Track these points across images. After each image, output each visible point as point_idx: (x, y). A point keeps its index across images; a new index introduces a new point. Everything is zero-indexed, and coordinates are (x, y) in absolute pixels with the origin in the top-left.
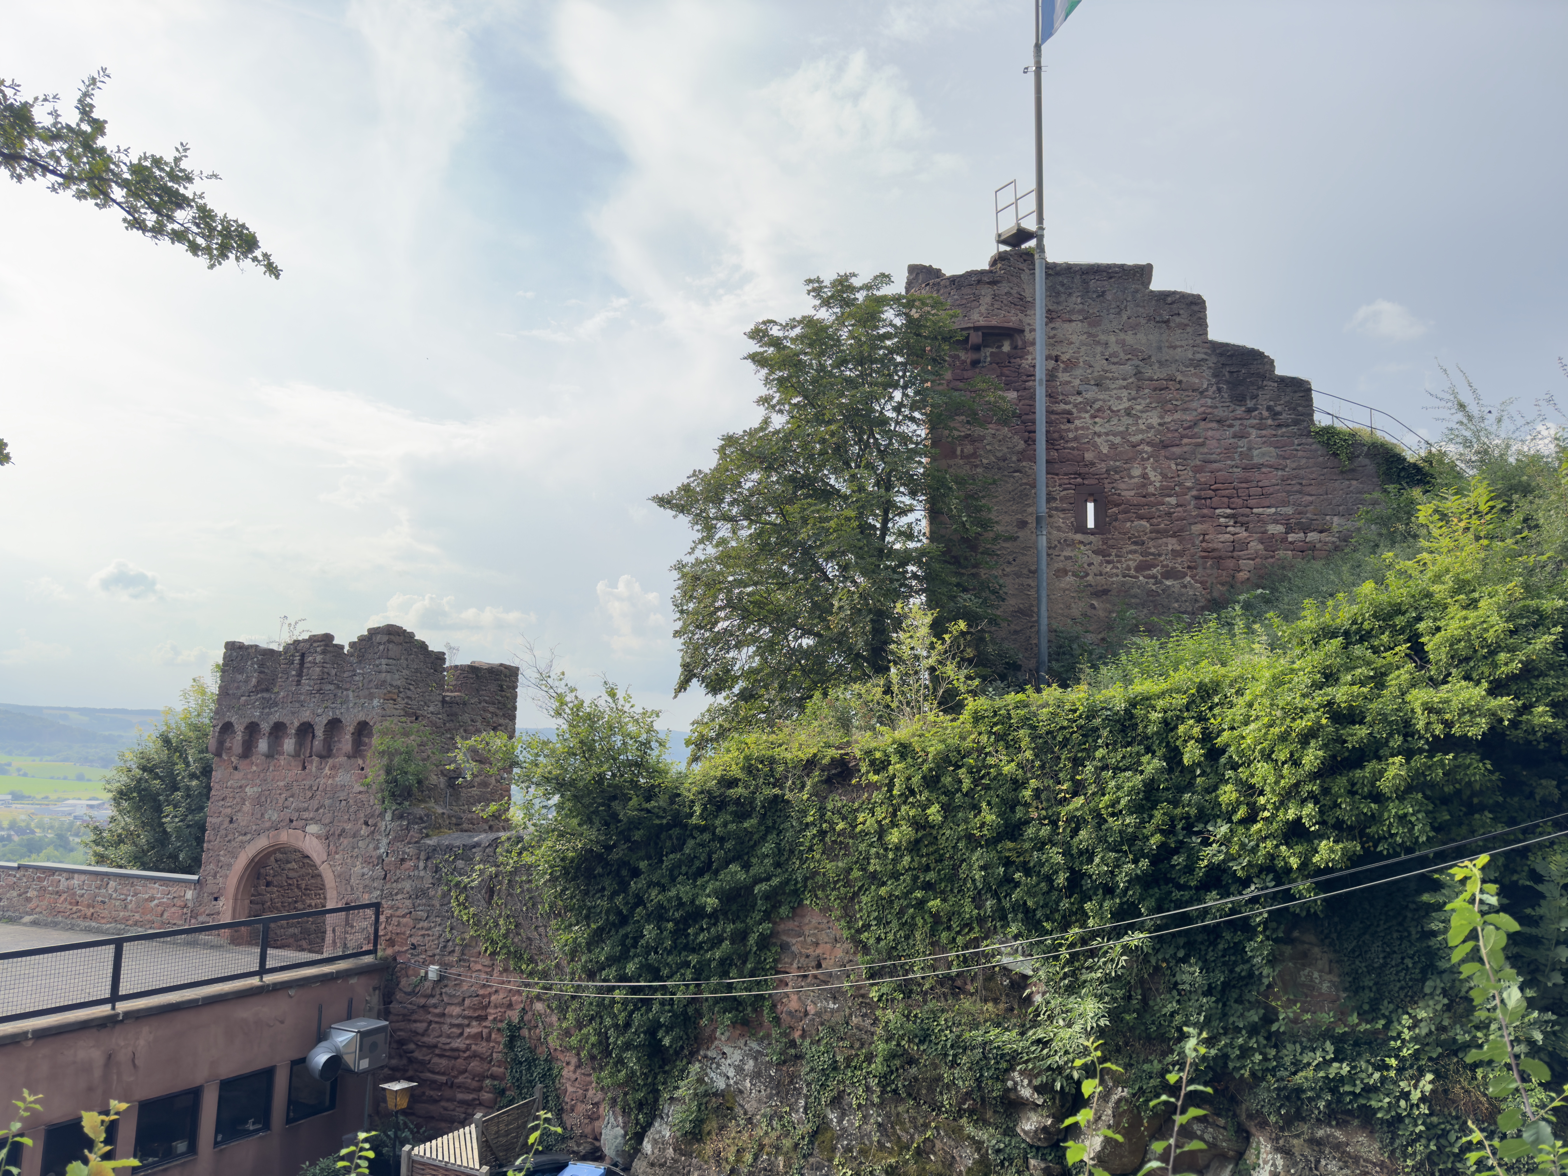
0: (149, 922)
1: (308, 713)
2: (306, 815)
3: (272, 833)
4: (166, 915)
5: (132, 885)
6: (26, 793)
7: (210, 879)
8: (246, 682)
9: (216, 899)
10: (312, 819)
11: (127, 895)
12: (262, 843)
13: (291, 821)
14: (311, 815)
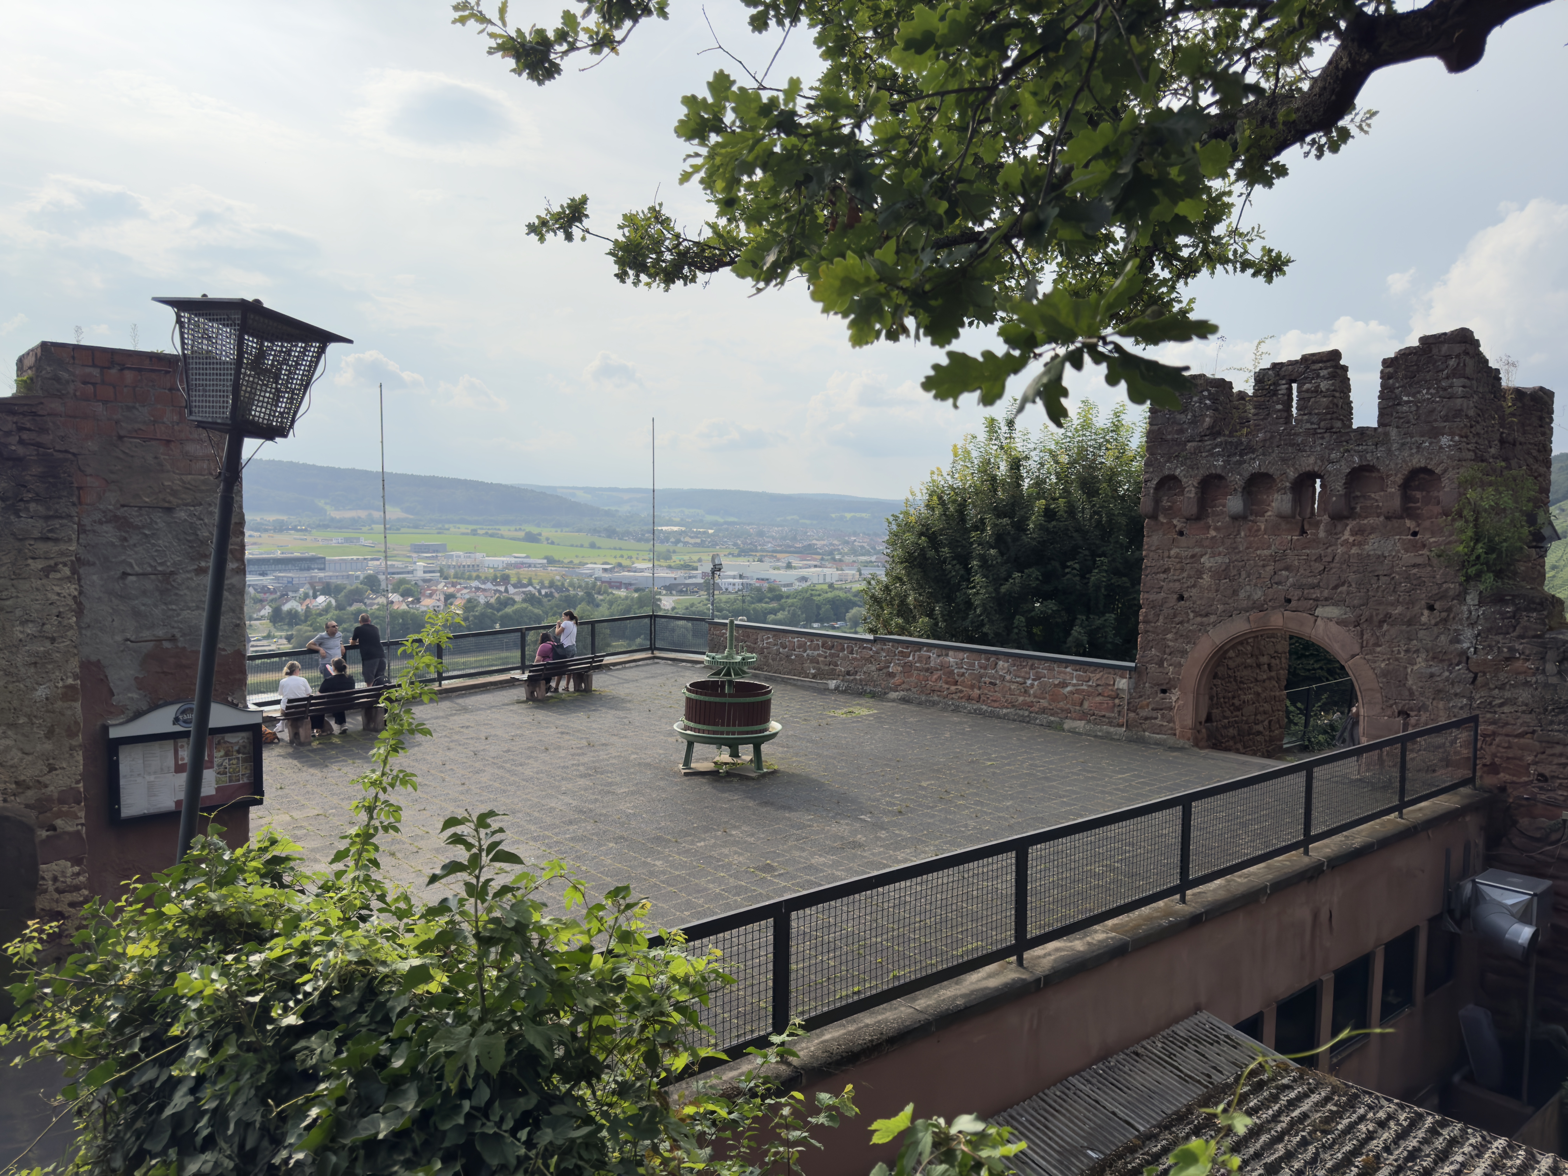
0: (1062, 710)
1: (1312, 460)
2: (1316, 594)
3: (1254, 615)
4: (1086, 705)
5: (1032, 667)
6: (556, 558)
7: (1152, 667)
8: (1194, 422)
9: (1164, 691)
10: (1326, 599)
11: (1025, 678)
12: (1239, 626)
13: (1289, 601)
14: (1326, 593)
